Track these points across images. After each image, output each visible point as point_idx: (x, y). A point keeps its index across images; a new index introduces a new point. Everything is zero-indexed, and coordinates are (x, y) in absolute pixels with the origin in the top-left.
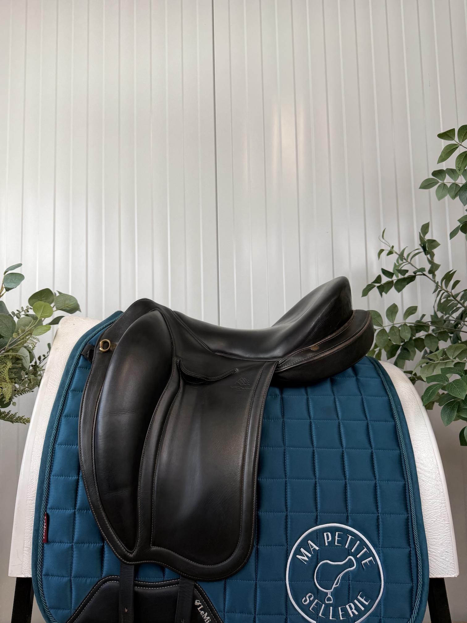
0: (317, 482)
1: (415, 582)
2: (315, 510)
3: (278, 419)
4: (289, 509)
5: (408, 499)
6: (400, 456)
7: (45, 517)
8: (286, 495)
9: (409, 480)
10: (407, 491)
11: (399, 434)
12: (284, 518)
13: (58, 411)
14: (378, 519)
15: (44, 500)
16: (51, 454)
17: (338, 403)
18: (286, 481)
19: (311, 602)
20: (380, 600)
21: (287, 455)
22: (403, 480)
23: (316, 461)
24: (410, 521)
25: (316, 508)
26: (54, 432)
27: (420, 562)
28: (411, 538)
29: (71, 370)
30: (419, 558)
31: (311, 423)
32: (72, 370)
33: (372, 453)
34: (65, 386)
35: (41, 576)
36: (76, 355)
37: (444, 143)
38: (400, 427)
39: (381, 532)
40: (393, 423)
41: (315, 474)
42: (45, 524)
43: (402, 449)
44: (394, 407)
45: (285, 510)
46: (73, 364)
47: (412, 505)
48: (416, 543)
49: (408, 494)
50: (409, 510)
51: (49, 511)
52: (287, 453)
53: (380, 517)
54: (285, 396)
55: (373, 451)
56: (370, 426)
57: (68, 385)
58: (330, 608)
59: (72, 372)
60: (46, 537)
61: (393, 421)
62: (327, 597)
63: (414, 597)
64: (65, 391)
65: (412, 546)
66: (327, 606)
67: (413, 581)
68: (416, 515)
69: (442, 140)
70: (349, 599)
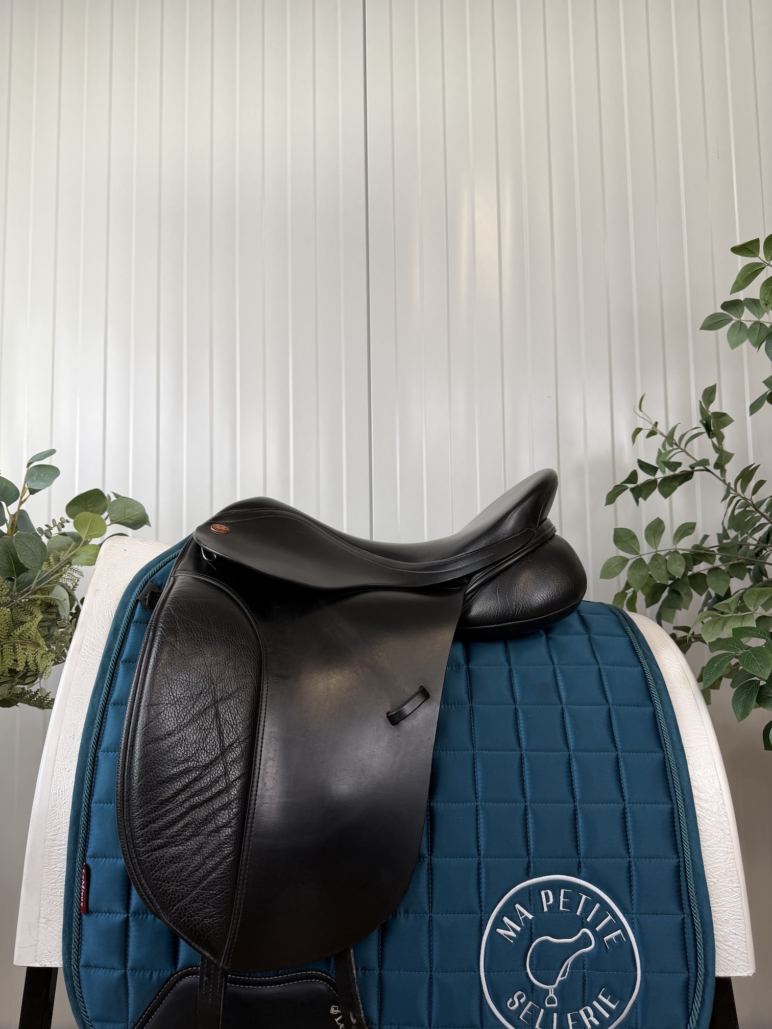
0: (529, 807)
1: (692, 970)
2: (525, 853)
3: (462, 705)
4: (482, 852)
5: (678, 833)
6: (664, 763)
7: (84, 871)
8: (477, 828)
9: (678, 802)
10: (676, 820)
11: (661, 726)
12: (475, 866)
13: (103, 696)
14: (629, 867)
15: (81, 842)
16: (91, 768)
17: (559, 678)
18: (477, 806)
19: (522, 1006)
20: (636, 1000)
21: (478, 764)
22: (670, 802)
23: (526, 773)
24: (682, 869)
25: (528, 850)
26: (95, 730)
27: (699, 937)
28: (685, 897)
29: (122, 626)
30: (698, 930)
31: (516, 710)
32: (124, 626)
33: (617, 758)
34: (112, 654)
35: (78, 967)
36: (130, 602)
37: (742, 261)
38: (662, 716)
39: (635, 888)
40: (651, 708)
41: (524, 793)
42: (84, 882)
43: (667, 750)
44: (651, 682)
45: (476, 854)
46: (126, 616)
47: (685, 843)
48: (693, 905)
49: (678, 824)
50: (680, 850)
51: (89, 861)
52: (478, 759)
53: (633, 863)
54: (472, 666)
55: (620, 755)
56: (613, 714)
57: (117, 653)
58: (553, 1016)
59: (123, 631)
60: (85, 903)
61: (651, 704)
62: (548, 997)
63: (691, 995)
64: (113, 662)
65: (687, 911)
66: (549, 1013)
67: (688, 969)
68: (692, 860)
69: (739, 257)
70: (583, 999)
